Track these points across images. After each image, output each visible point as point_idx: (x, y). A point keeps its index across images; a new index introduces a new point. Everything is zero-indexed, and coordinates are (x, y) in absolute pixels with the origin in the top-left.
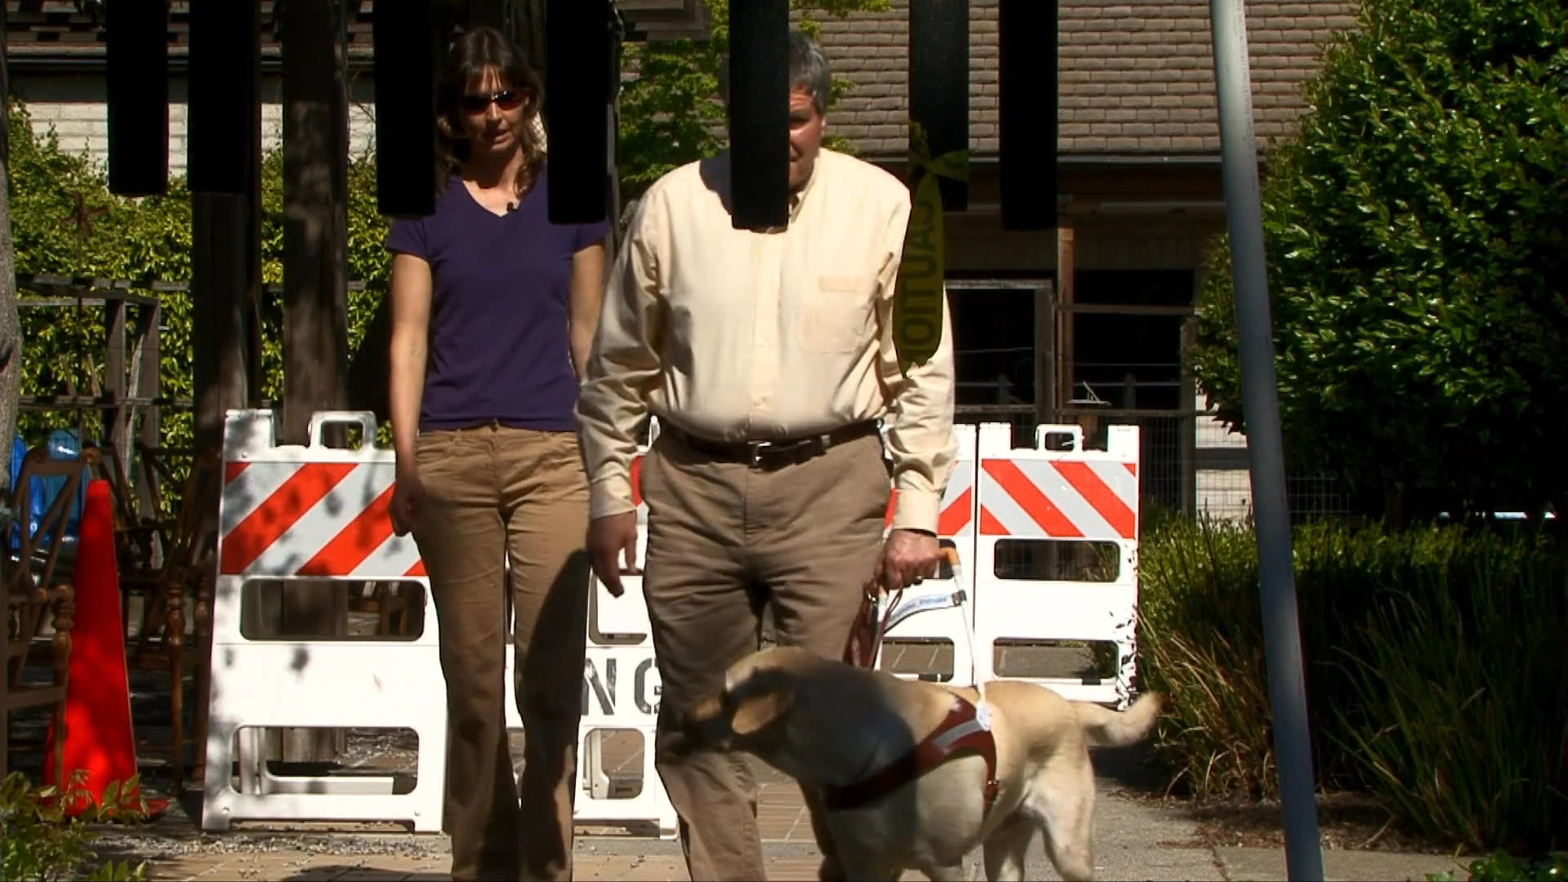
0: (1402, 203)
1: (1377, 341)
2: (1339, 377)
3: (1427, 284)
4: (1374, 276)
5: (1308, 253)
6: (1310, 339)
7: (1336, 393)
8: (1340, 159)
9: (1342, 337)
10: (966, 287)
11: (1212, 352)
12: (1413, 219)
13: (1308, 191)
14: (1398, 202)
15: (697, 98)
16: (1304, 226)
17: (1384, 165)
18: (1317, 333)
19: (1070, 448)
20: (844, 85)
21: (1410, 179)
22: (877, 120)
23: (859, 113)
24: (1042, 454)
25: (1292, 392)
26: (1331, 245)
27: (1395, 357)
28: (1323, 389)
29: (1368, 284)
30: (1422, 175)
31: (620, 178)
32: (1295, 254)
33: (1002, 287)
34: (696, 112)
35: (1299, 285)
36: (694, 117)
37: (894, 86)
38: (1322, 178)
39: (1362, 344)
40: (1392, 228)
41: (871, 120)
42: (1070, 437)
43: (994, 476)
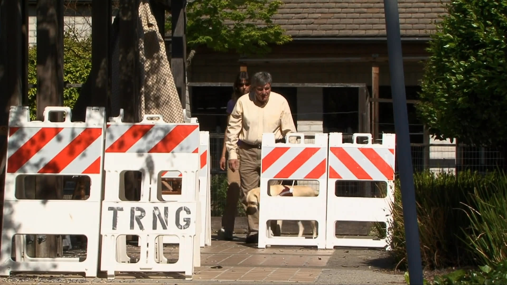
0: (489, 22)
1: (479, 78)
2: (465, 94)
3: (499, 54)
4: (478, 52)
5: (453, 45)
6: (453, 78)
7: (463, 100)
8: (466, 6)
9: (466, 78)
10: (330, 86)
11: (426, 104)
12: (493, 28)
13: (453, 20)
14: (487, 22)
15: (219, 9)
16: (451, 34)
17: (482, 7)
18: (455, 76)
19: (367, 143)
20: (280, 3)
21: (492, 12)
22: (297, 23)
23: (290, 20)
24: (355, 145)
25: (446, 101)
26: (462, 42)
27: (486, 85)
28: (458, 99)
29: (476, 56)
30: (497, 11)
31: (187, 42)
32: (448, 46)
33: (345, 86)
34: (219, 15)
35: (448, 57)
36: (218, 17)
37: (305, 9)
38: (458, 14)
39: (473, 79)
40: (485, 33)
41: (295, 23)
42: (367, 138)
43: (335, 154)
